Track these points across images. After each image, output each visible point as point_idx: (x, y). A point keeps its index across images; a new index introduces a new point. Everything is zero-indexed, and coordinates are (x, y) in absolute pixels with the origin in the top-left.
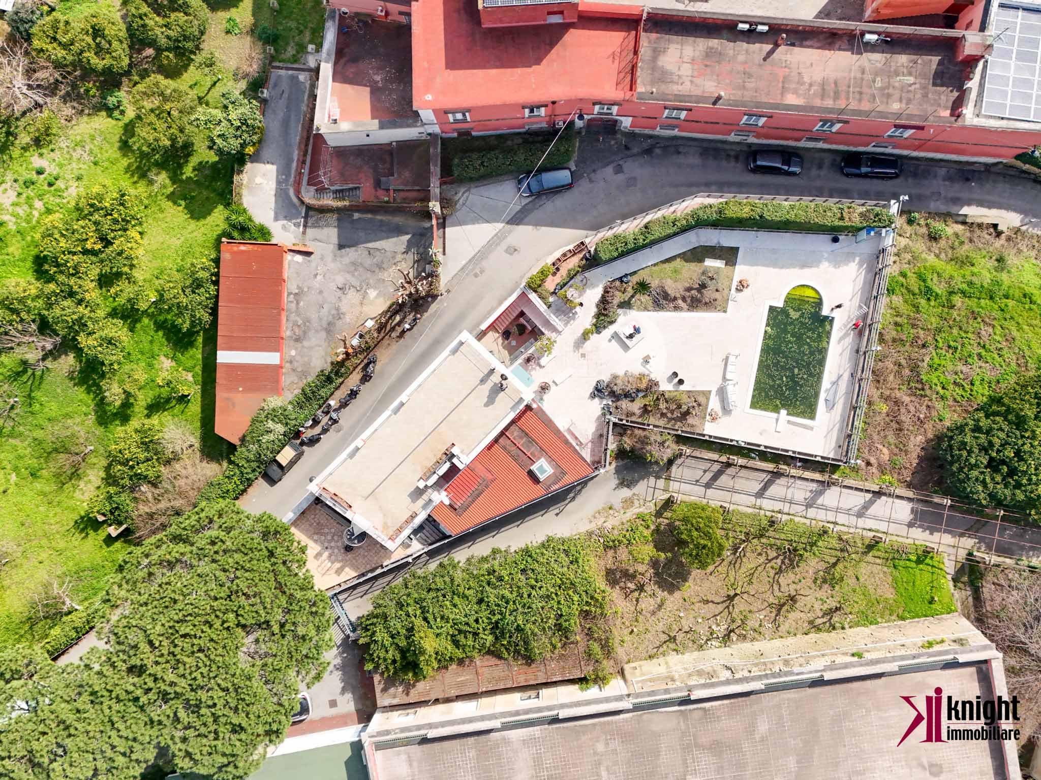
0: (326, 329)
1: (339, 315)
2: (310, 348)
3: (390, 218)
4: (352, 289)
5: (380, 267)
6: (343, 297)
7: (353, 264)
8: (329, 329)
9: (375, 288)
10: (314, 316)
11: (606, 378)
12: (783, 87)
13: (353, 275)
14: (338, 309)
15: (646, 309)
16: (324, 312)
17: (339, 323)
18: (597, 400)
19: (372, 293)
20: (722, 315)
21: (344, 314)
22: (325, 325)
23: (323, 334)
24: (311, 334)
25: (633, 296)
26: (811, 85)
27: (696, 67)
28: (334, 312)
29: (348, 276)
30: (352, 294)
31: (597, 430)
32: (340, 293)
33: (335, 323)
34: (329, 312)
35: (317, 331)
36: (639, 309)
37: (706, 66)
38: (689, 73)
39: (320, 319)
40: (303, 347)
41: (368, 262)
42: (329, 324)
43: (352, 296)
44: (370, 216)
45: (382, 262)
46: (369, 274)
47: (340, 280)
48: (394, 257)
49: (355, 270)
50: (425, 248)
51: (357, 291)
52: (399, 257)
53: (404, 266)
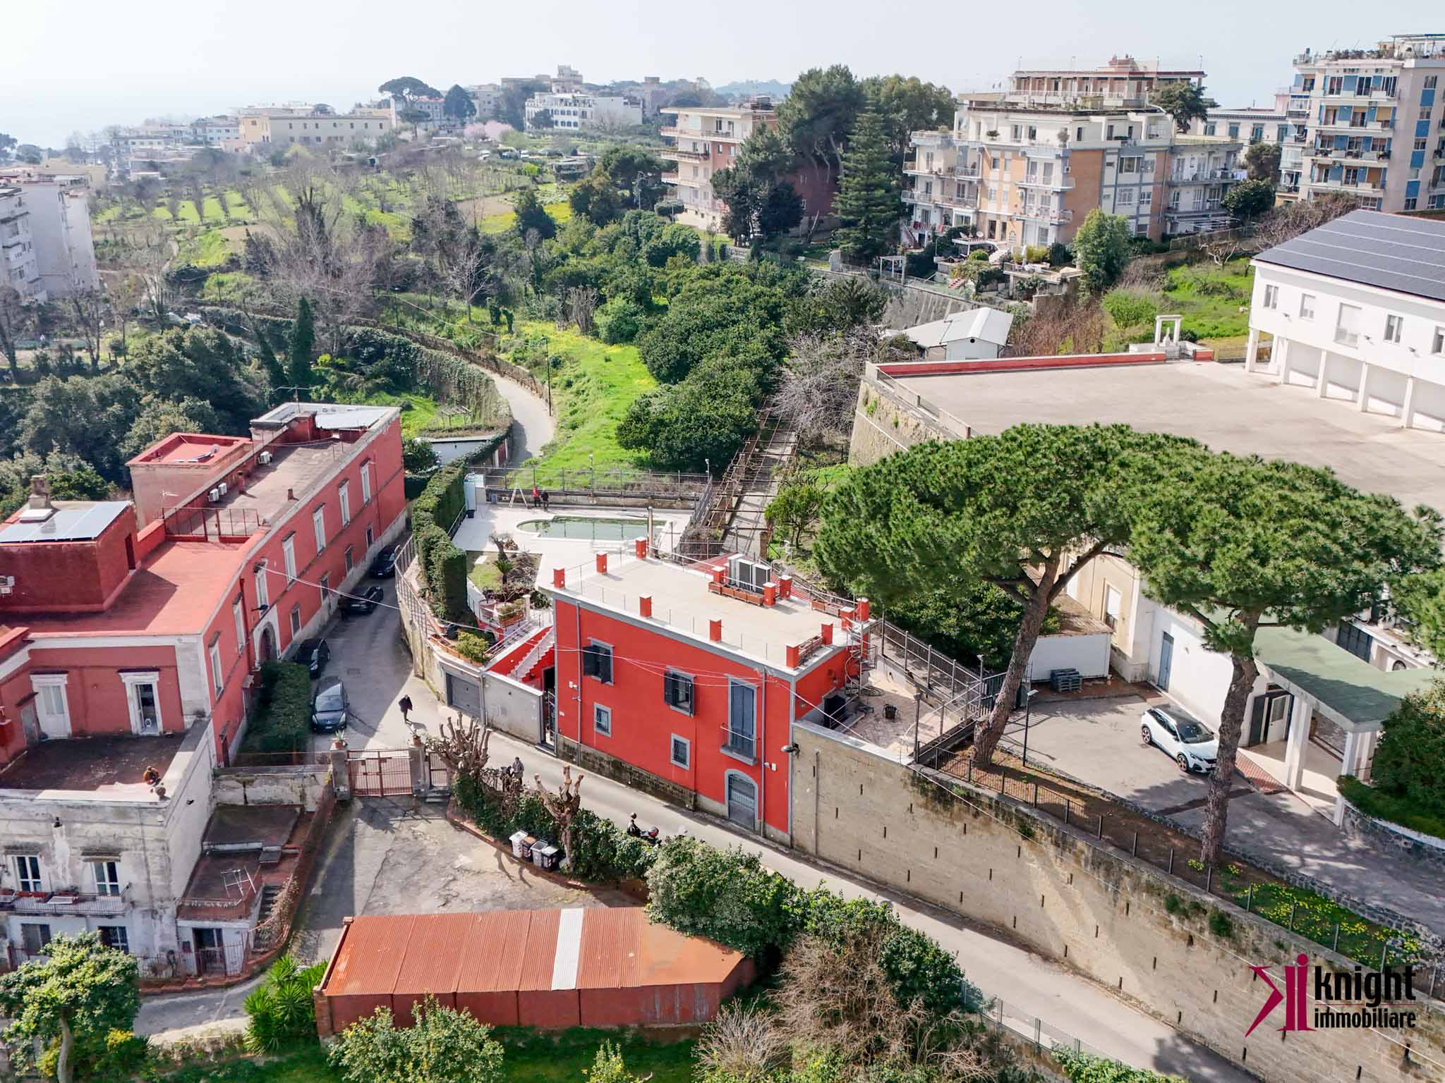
1: (496, 898)
4: (450, 887)
5: (418, 855)
6: (462, 897)
7: (404, 889)
9: (453, 858)
13: (426, 886)
14: (485, 901)
17: (510, 898)
19: (463, 861)
20: (543, 555)
21: (495, 893)
28: (489, 904)
29: (426, 892)
30: (459, 887)
33: (511, 903)
41: (405, 870)
43: (464, 885)
44: (322, 873)
45: (409, 853)
46: (428, 867)
48: (405, 839)
49: (416, 884)
50: (397, 807)
51: (454, 879)
52: (405, 833)
53: (421, 826)
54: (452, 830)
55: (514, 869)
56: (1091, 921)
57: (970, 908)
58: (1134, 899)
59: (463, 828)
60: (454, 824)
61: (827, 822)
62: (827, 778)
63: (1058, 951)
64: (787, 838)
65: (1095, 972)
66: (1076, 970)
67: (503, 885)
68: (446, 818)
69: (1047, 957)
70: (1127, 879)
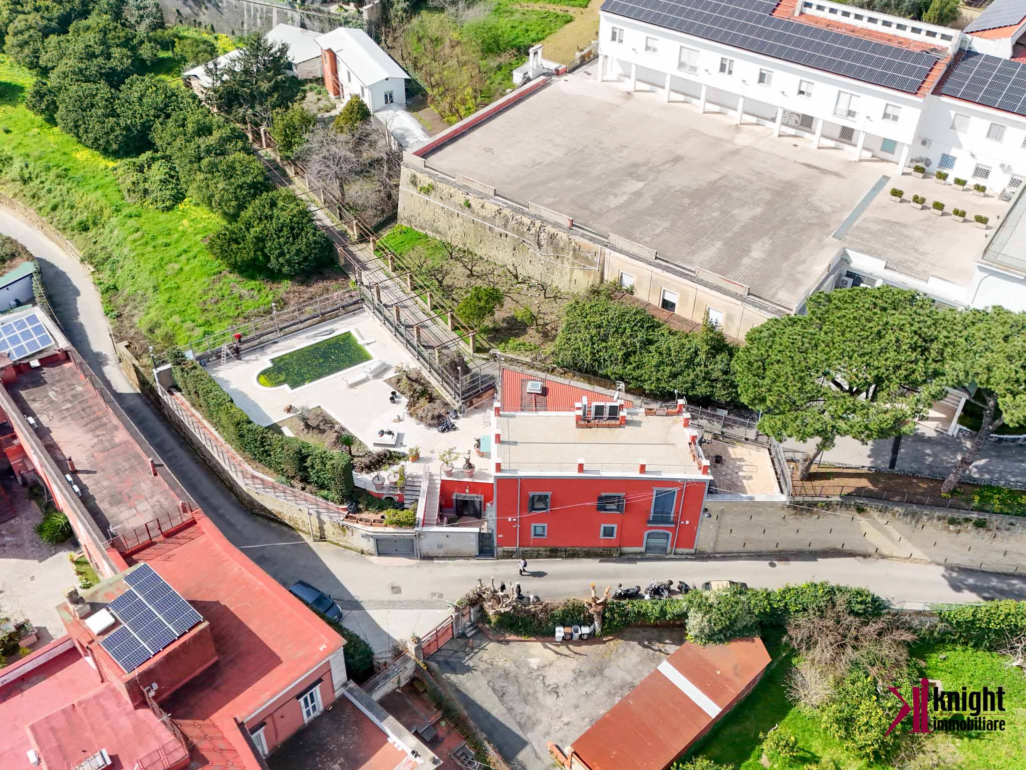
0: (601, 674)
1: (578, 674)
2: (628, 672)
3: (456, 702)
4: (547, 683)
5: (506, 675)
6: (561, 685)
7: (526, 701)
8: (598, 671)
9: (527, 664)
10: (601, 693)
11: (435, 431)
12: (112, 448)
13: (535, 692)
14: (575, 679)
15: (361, 443)
16: (588, 688)
17: (585, 668)
18: (456, 425)
19: (534, 662)
20: (323, 407)
21: (574, 671)
22: (599, 679)
23: (607, 672)
24: (616, 682)
25: (359, 456)
26: (98, 436)
27: (136, 503)
28: (580, 681)
29: (540, 695)
30: (551, 680)
31: (476, 413)
32: (561, 691)
33: (589, 672)
34: (585, 683)
35: (610, 679)
36: (365, 447)
37: (130, 497)
38: (146, 503)
39: (598, 686)
40: (634, 678)
41: (512, 689)
42: (594, 676)
43: (553, 677)
44: (471, 723)
45: (500, 677)
46: (521, 679)
47: (550, 700)
48: (487, 670)
49: (528, 694)
50: (456, 652)
51: (544, 677)
52: (483, 666)
53: (485, 655)
54: (503, 647)
55: (563, 649)
56: (897, 535)
57: (815, 547)
58: (928, 524)
59: (508, 642)
60: (500, 642)
61: (724, 535)
62: (727, 519)
63: (872, 550)
64: (693, 551)
65: (894, 555)
66: (883, 557)
67: (573, 664)
68: (491, 641)
69: (865, 556)
70: (925, 517)
